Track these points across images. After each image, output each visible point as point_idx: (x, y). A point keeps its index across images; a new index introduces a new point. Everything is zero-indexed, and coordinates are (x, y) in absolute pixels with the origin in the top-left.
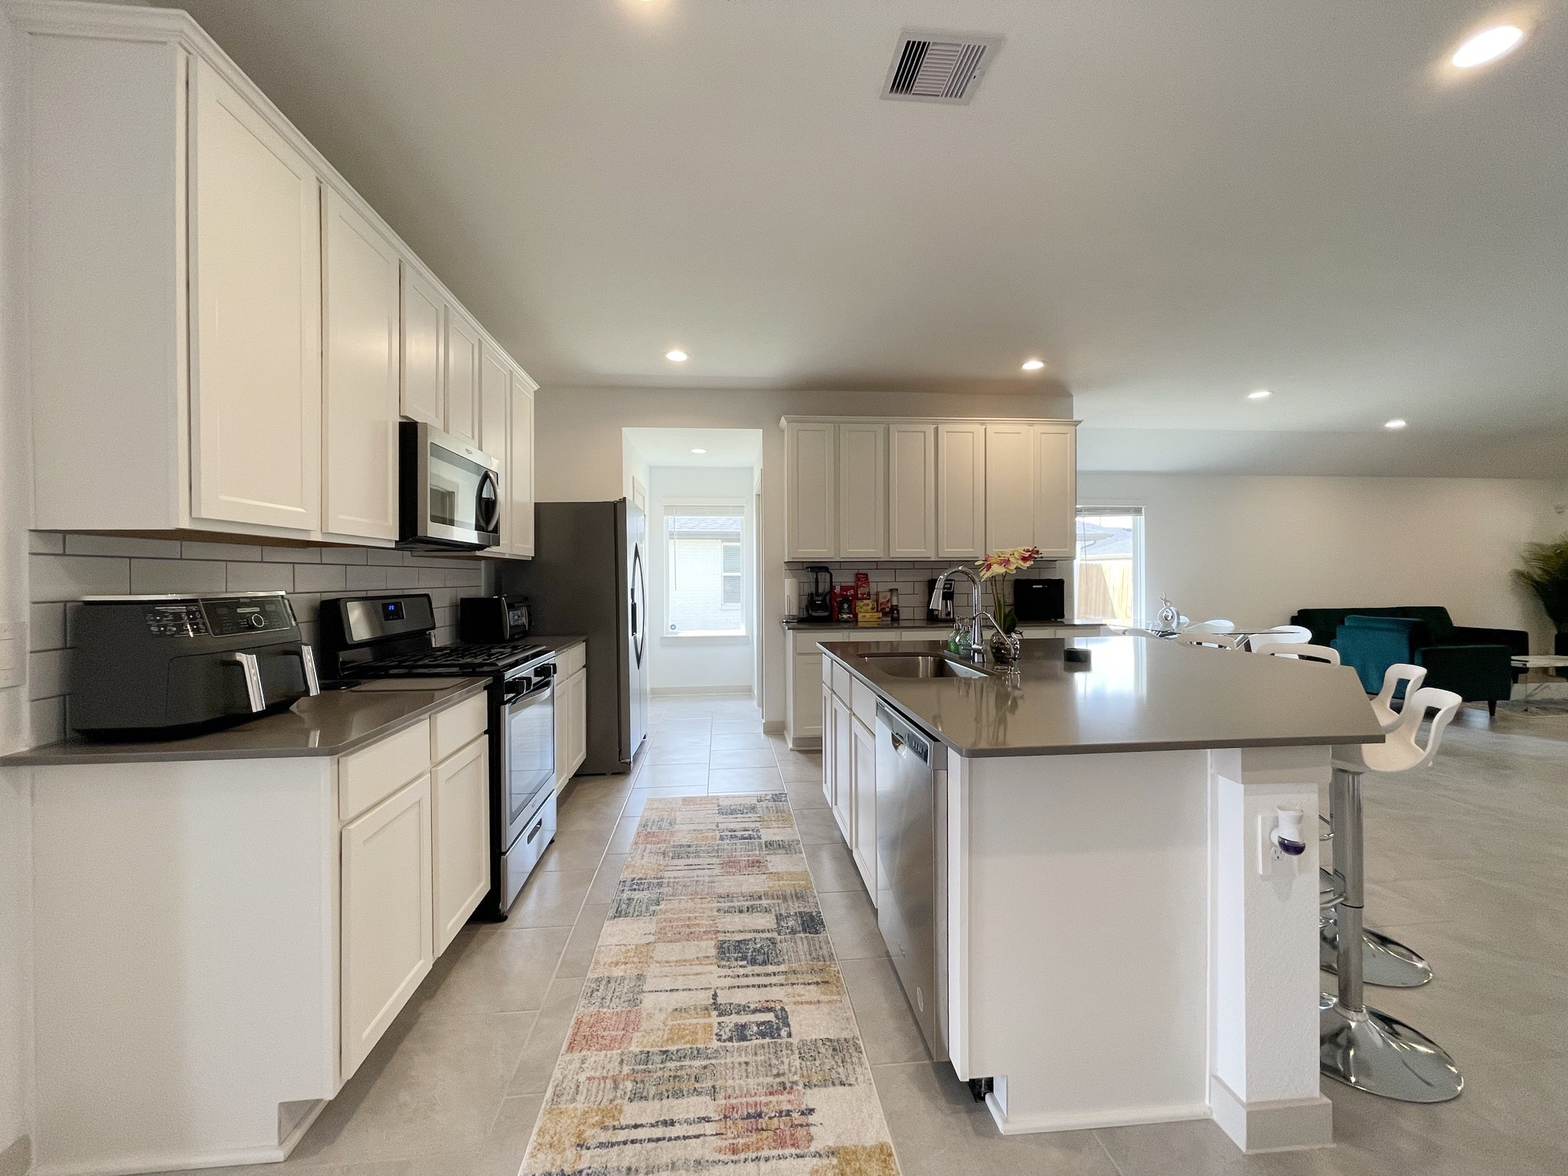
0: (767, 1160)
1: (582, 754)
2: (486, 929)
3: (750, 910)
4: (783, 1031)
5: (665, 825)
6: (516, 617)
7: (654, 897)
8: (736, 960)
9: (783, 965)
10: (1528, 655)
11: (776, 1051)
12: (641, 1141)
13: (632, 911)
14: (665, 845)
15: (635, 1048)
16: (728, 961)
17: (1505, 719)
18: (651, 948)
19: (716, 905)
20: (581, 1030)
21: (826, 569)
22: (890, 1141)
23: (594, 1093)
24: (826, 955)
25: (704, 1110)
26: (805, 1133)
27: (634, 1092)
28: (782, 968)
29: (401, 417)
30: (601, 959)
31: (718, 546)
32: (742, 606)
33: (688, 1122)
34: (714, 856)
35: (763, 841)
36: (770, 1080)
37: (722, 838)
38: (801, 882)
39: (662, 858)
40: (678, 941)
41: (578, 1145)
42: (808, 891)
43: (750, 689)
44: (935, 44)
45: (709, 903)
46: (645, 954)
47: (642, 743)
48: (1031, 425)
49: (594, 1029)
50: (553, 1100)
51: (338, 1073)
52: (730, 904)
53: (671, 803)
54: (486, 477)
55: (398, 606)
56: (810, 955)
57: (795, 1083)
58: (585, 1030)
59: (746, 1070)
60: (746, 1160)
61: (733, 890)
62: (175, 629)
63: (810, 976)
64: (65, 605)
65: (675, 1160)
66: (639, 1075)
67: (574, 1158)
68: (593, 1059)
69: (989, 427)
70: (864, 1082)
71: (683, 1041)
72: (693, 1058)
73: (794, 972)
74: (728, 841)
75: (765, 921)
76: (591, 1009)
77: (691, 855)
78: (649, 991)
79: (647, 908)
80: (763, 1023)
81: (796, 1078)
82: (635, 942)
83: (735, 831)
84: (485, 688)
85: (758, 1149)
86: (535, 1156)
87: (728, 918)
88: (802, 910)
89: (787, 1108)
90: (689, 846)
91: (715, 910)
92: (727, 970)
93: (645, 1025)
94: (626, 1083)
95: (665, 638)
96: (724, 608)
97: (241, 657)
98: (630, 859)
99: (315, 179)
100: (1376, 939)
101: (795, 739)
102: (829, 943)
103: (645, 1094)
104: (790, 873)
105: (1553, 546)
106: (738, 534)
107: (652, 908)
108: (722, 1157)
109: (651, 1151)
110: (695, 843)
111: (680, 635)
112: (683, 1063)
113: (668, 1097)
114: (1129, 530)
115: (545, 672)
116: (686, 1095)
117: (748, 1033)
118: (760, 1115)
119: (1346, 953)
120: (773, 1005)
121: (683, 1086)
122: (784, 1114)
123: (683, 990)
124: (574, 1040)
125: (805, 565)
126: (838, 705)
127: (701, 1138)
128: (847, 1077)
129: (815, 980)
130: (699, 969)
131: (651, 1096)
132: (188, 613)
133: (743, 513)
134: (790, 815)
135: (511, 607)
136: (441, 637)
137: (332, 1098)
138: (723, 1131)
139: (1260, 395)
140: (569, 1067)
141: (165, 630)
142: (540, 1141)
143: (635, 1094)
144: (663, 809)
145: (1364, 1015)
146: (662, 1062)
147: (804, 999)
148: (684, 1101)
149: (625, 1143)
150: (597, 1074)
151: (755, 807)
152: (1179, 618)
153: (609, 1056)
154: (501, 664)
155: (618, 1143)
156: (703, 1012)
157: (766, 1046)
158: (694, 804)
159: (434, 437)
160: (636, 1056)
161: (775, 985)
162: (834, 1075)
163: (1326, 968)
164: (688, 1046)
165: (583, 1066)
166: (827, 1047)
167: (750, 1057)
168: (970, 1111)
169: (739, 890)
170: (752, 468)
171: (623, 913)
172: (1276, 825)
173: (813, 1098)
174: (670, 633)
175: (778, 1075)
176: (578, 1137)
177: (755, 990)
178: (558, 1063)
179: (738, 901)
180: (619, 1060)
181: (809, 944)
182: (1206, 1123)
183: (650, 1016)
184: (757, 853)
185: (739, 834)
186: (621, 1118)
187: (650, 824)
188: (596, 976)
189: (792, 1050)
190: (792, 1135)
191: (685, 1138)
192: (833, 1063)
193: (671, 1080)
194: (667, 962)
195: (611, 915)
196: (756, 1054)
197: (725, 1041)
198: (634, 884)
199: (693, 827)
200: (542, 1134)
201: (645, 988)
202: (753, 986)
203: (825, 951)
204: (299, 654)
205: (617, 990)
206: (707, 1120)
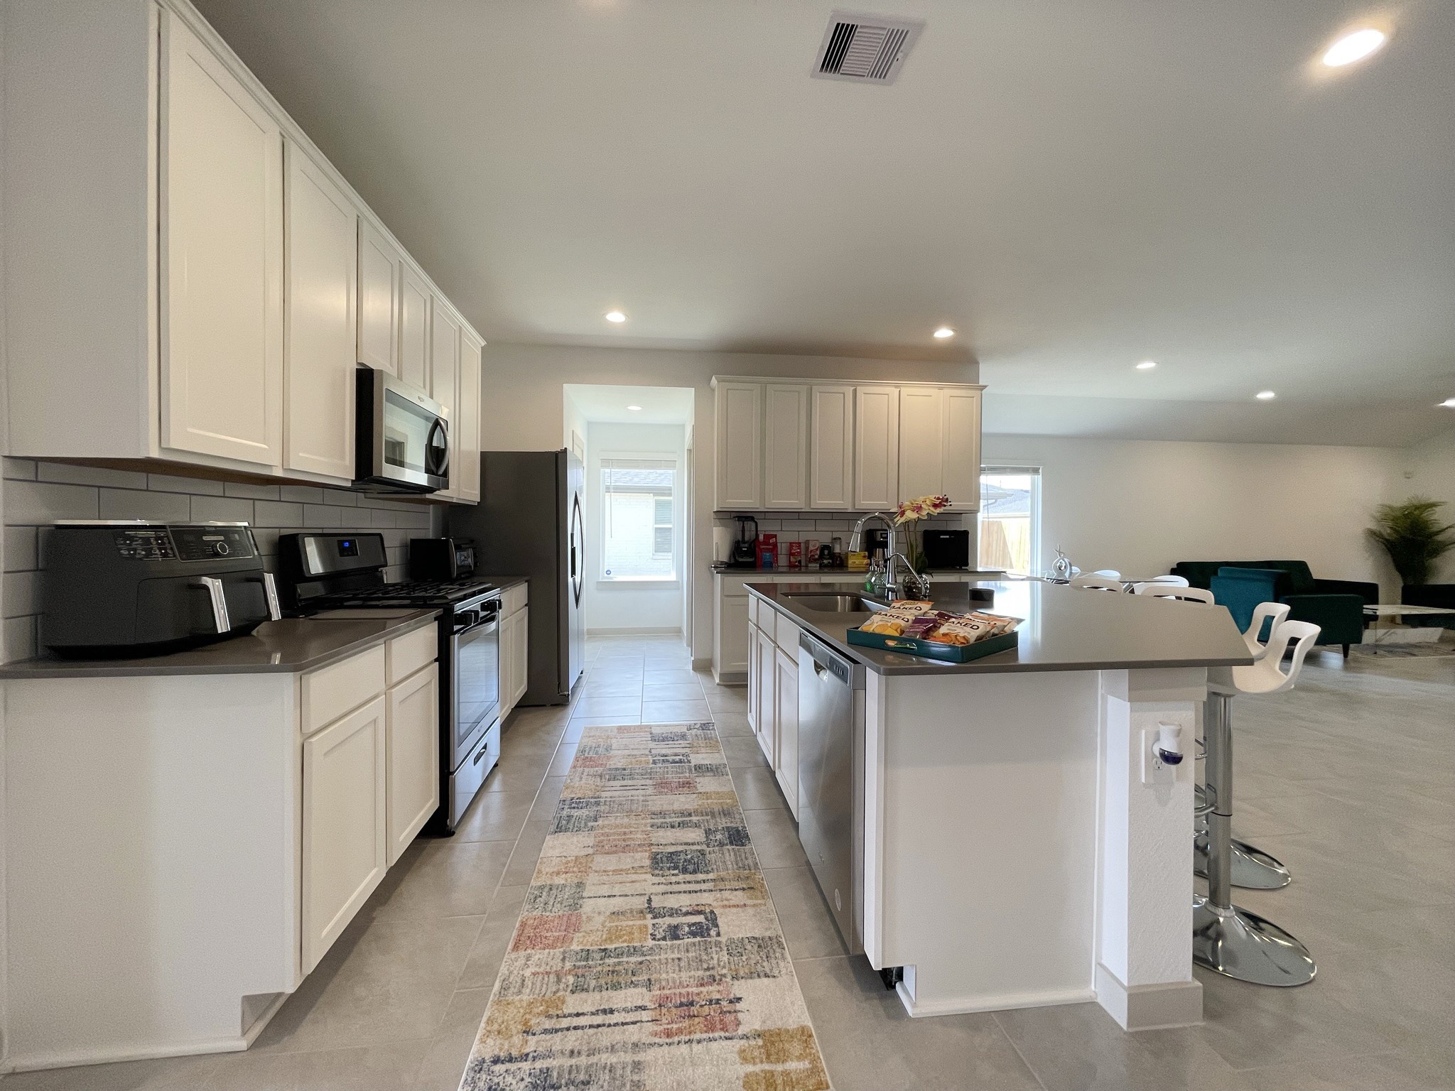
0: (699, 1042)
1: (523, 686)
2: (434, 843)
3: (681, 825)
4: (712, 931)
5: (601, 750)
6: (463, 558)
7: (592, 814)
8: (669, 869)
9: (712, 874)
10: (1378, 604)
11: (706, 948)
12: (583, 1028)
13: (571, 827)
14: (602, 769)
15: (575, 947)
16: (661, 870)
17: (1356, 660)
18: (590, 860)
19: (649, 821)
20: (526, 931)
21: (752, 519)
22: (810, 1024)
23: (538, 987)
24: (751, 864)
25: (640, 1000)
26: (733, 1019)
27: (575, 984)
28: (711, 876)
29: (358, 364)
30: (543, 869)
31: (651, 499)
32: (673, 556)
33: (626, 1010)
34: (647, 778)
35: (692, 764)
36: (700, 973)
37: (654, 762)
38: (728, 801)
39: (599, 779)
40: (615, 852)
41: (524, 1032)
42: (734, 809)
43: (679, 631)
44: (861, 27)
45: (643, 819)
46: (584, 865)
47: (580, 678)
48: (940, 389)
49: (538, 930)
50: (500, 993)
51: (299, 968)
52: (661, 820)
53: (607, 731)
54: (437, 424)
55: (352, 543)
56: (737, 865)
57: (724, 976)
58: (529, 931)
59: (679, 965)
60: (679, 1042)
61: (665, 807)
62: (144, 553)
63: (736, 883)
64: (37, 529)
65: (614, 1043)
66: (580, 970)
67: (521, 1043)
68: (537, 957)
69: (903, 389)
70: (787, 974)
71: (620, 940)
72: (630, 954)
73: (722, 880)
74: (660, 765)
75: (695, 835)
76: (535, 913)
77: (626, 777)
78: (589, 897)
79: (586, 825)
80: (694, 924)
81: (724, 971)
82: (575, 854)
83: (666, 756)
84: (436, 619)
85: (690, 1033)
86: (485, 1042)
87: (661, 832)
88: (729, 825)
89: (717, 997)
90: (624, 769)
91: (649, 825)
92: (661, 878)
93: (586, 927)
94: (568, 977)
95: (600, 582)
96: (655, 557)
97: (207, 581)
98: (569, 781)
99: (278, 134)
100: (1243, 849)
101: (722, 675)
102: (754, 854)
103: (586, 986)
104: (718, 793)
105: (1402, 508)
106: (670, 489)
107: (590, 824)
108: (657, 1040)
109: (592, 1036)
110: (630, 767)
111: (615, 580)
112: (621, 960)
113: (607, 989)
114: (1027, 492)
115: (491, 607)
116: (623, 987)
117: (680, 933)
118: (692, 1004)
119: (1216, 860)
120: (703, 908)
121: (621, 979)
122: (714, 1001)
123: (620, 896)
124: (520, 940)
125: (733, 515)
126: (764, 640)
127: (638, 1024)
128: (771, 970)
129: (741, 886)
130: (635, 877)
131: (591, 988)
132: (157, 539)
133: (675, 467)
134: (717, 741)
135: (458, 548)
136: (392, 574)
137: (293, 992)
138: (658, 1018)
139: (1147, 365)
140: (515, 964)
141: (135, 554)
142: (488, 1028)
143: (576, 987)
144: (600, 737)
145: (1231, 912)
146: (601, 959)
147: (732, 903)
148: (622, 993)
149: (568, 1029)
150: (541, 970)
151: (685, 735)
152: (1071, 569)
153: (552, 954)
154: (450, 597)
155: (561, 1030)
156: (638, 915)
157: (697, 944)
158: (627, 733)
159: (389, 384)
160: (577, 953)
161: (705, 891)
162: (759, 968)
163: (1198, 873)
164: (625, 944)
165: (527, 963)
166: (753, 944)
167: (683, 953)
168: (882, 998)
169: (671, 809)
170: (683, 426)
171: (563, 828)
172: (1157, 739)
173: (738, 988)
174: (606, 578)
175: (708, 969)
176: (524, 1025)
177: (687, 895)
178: (505, 960)
179: (670, 818)
180: (562, 957)
181: (735, 854)
182: (1092, 1006)
183: (589, 919)
184: (687, 775)
185: (670, 758)
186: (564, 1008)
187: (587, 749)
188: (539, 884)
189: (720, 947)
190: (721, 1020)
191: (623, 1024)
192: (759, 958)
193: (610, 975)
194: (605, 871)
195: (552, 830)
196: (688, 951)
197: (659, 940)
198: (573, 803)
199: (627, 752)
200: (490, 1022)
201: (585, 894)
202: (685, 892)
203: (750, 861)
204: (262, 581)
205: (558, 896)
206: (644, 1008)
